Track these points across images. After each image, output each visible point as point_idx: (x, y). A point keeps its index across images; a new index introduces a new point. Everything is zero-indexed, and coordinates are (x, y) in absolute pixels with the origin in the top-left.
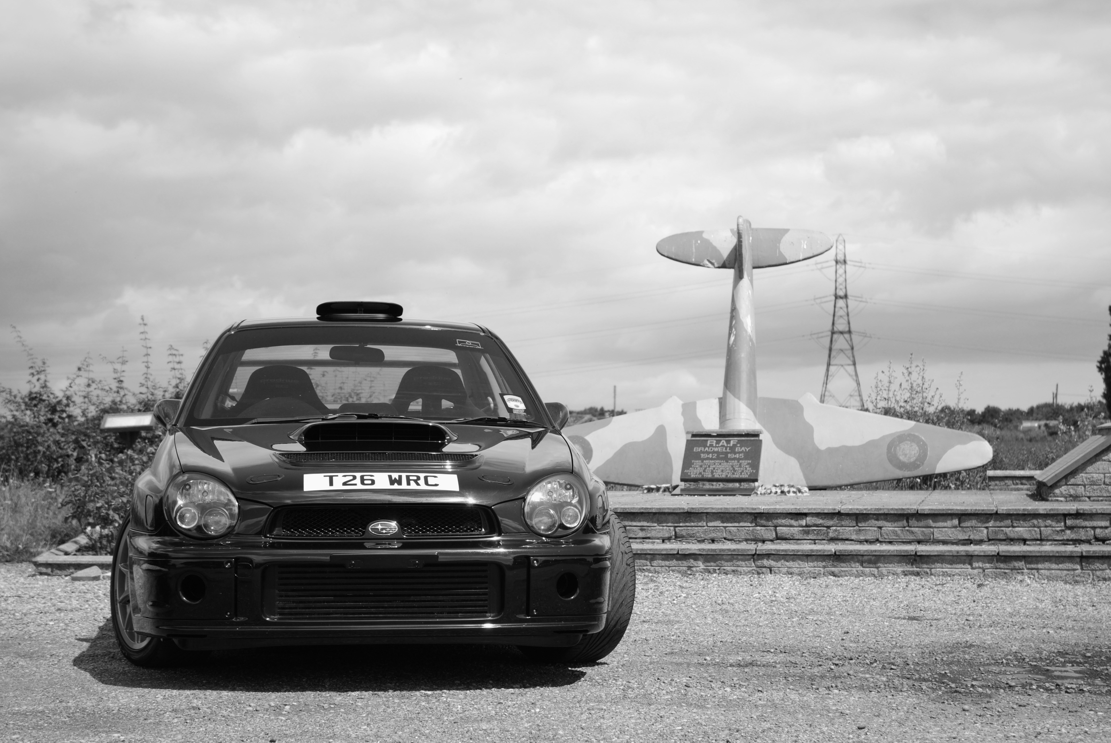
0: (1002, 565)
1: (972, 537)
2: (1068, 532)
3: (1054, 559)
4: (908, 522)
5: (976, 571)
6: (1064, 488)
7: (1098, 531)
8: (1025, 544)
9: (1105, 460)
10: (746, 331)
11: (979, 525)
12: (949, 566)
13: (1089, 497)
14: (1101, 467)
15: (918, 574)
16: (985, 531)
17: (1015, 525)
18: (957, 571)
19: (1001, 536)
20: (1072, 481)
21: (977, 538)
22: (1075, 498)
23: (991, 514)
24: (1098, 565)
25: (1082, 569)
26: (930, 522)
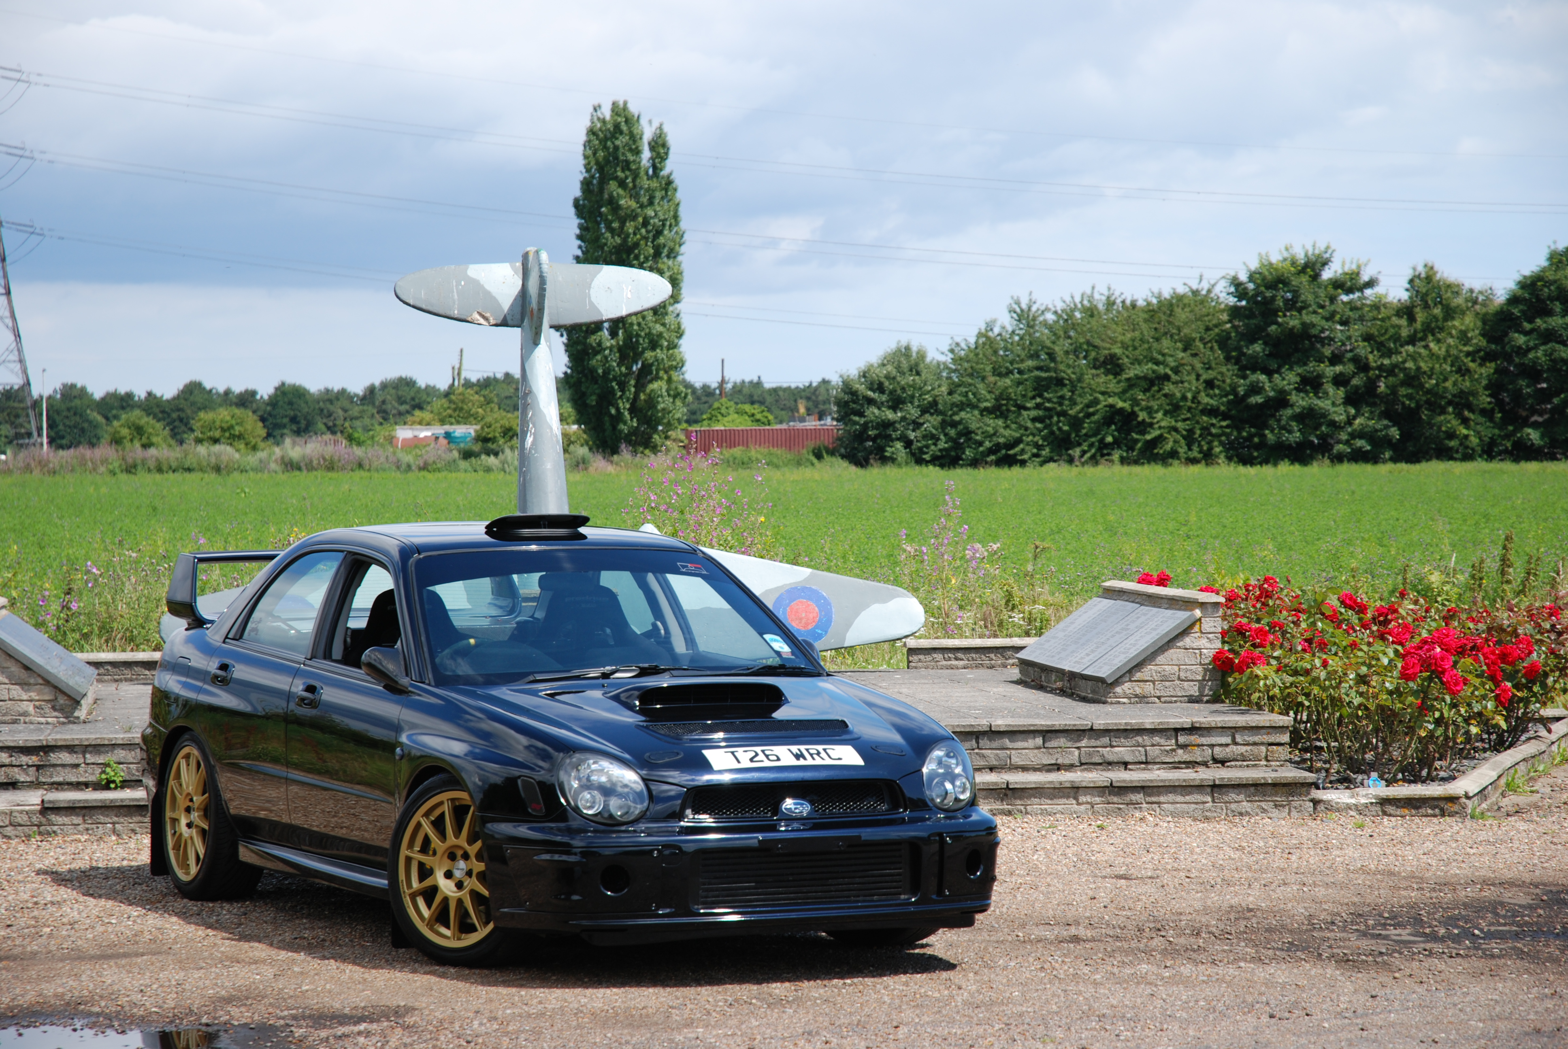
0: (1115, 799)
1: (1060, 761)
2: (1180, 751)
3: (1179, 790)
4: (978, 743)
5: (1083, 807)
6: (1127, 685)
7: (1217, 750)
8: (1126, 769)
9: (1180, 648)
10: (551, 429)
11: (1069, 744)
12: (1049, 802)
13: (1159, 698)
14: (1175, 657)
15: (1009, 813)
16: (1077, 752)
17: (1114, 744)
18: (1059, 807)
19: (1097, 759)
20: (1138, 676)
21: (1067, 762)
22: (1142, 699)
23: (1084, 731)
24: (1233, 796)
25: (1213, 801)
26: (1007, 742)
